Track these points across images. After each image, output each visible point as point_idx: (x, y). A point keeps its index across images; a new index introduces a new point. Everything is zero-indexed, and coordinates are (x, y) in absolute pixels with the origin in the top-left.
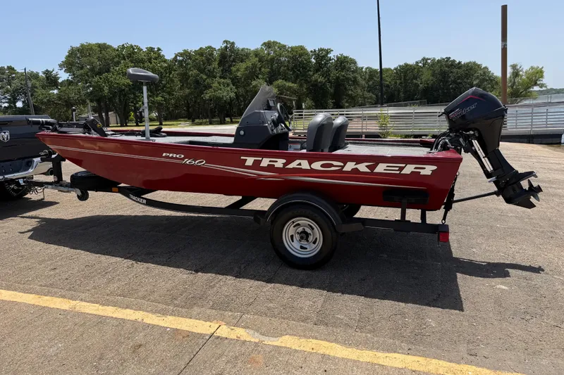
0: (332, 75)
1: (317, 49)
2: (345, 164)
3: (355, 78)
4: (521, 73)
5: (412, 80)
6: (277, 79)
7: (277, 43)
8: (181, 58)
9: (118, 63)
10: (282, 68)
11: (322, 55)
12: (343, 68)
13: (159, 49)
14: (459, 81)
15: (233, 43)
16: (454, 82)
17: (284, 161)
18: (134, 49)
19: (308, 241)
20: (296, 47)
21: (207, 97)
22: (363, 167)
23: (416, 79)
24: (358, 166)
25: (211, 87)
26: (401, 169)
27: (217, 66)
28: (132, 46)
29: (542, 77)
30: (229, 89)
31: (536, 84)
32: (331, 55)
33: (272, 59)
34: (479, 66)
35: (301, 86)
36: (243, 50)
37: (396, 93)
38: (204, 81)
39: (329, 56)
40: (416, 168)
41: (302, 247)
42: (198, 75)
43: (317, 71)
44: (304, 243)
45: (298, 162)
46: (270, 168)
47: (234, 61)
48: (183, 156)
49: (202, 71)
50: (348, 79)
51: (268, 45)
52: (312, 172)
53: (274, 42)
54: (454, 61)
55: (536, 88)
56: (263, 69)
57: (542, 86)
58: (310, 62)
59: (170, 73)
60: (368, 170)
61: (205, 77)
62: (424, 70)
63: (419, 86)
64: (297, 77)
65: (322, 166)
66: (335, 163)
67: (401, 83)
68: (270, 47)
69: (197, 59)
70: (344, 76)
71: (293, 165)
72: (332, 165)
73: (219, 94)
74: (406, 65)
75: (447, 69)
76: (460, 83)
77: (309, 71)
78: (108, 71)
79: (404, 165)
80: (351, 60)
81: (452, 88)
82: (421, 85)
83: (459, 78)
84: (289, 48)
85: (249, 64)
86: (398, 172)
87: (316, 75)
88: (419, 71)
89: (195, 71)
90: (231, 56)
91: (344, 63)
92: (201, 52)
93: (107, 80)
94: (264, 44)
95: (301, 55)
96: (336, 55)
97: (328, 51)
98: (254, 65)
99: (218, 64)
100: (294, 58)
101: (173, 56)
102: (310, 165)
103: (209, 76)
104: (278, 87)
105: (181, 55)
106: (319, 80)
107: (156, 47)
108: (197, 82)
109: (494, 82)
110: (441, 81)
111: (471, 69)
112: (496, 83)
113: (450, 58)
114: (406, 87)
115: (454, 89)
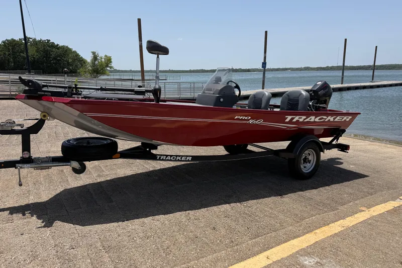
4: (98, 58)
5: (19, 53)
14: (58, 58)
16: (55, 59)
17: (305, 117)
24: (331, 118)
26: (343, 118)
29: (111, 62)
31: (108, 66)
34: (70, 50)
37: (7, 62)
40: (346, 118)
41: (304, 167)
45: (311, 117)
46: (297, 122)
48: (250, 118)
54: (53, 43)
55: (108, 69)
57: (111, 67)
65: (319, 119)
66: (325, 117)
67: (9, 54)
71: (308, 120)
72: (323, 118)
74: (13, 40)
75: (49, 48)
76: (59, 60)
81: (54, 63)
83: (58, 56)
86: (341, 120)
109: (82, 62)
110: (44, 57)
111: (66, 51)
112: (84, 63)
113: (49, 40)
114: (14, 58)
115: (55, 64)
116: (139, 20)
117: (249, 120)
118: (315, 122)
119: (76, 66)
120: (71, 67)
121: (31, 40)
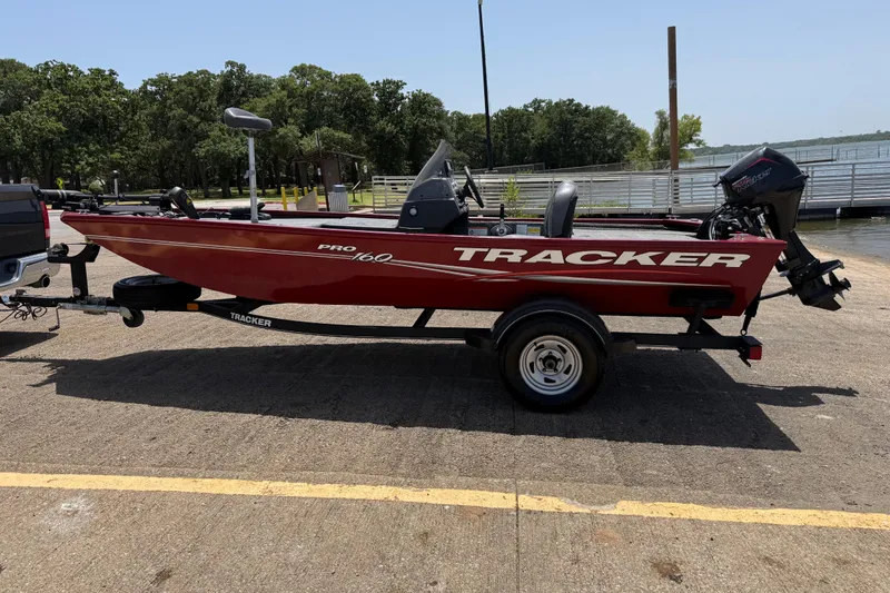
0: (406, 122)
1: (381, 81)
2: (618, 256)
3: (441, 128)
5: (519, 132)
6: (319, 127)
7: (316, 68)
8: (154, 88)
9: (37, 96)
10: (326, 109)
11: (390, 90)
12: (424, 112)
13: (112, 73)
14: (587, 134)
15: (242, 68)
16: (580, 136)
17: (525, 252)
18: (67, 71)
19: (556, 370)
20: (348, 77)
21: (202, 152)
22: (645, 259)
23: (525, 131)
24: (638, 258)
25: (208, 137)
26: (701, 259)
27: (215, 103)
28: (63, 66)
29: (699, 130)
30: (238, 140)
31: (691, 141)
32: (404, 91)
33: (310, 93)
34: (613, 113)
35: (357, 137)
36: (259, 77)
37: (498, 151)
38: (196, 127)
39: (400, 92)
40: (721, 258)
41: (547, 380)
42: (185, 117)
43: (383, 114)
44: (550, 373)
45: (546, 253)
46: (501, 263)
47: (244, 94)
48: (354, 249)
49: (191, 110)
50: (432, 129)
51: (301, 71)
52: (567, 268)
53: (311, 67)
54: (579, 105)
55: (691, 146)
56: (295, 110)
57: (700, 142)
58: (372, 100)
59: (134, 113)
60: (653, 263)
61: (196, 120)
62: (536, 118)
63: (529, 142)
64: (352, 122)
65: (583, 258)
66: (603, 254)
67: (504, 137)
68: (304, 75)
69: (182, 91)
70: (425, 124)
71: (539, 258)
73: (221, 146)
74: (511, 110)
75: (569, 116)
76: (588, 137)
77: (369, 114)
78: (19, 107)
79: (705, 255)
80: (436, 100)
81: (578, 146)
82: (533, 141)
83: (587, 130)
84: (336, 76)
85: (273, 101)
86: (695, 265)
87: (382, 122)
88: (529, 120)
89: (180, 111)
90: (238, 87)
91: (423, 104)
92: (188, 80)
93: (19, 123)
94: (295, 69)
95: (356, 90)
96: (410, 91)
97: (399, 85)
98: (280, 103)
99: (218, 99)
100: (345, 94)
101: (141, 84)
102: (565, 256)
103: (203, 119)
104: (323, 138)
105: (154, 82)
106: (387, 129)
107: (106, 68)
108: (183, 128)
109: (636, 136)
110: (562, 135)
111: (604, 117)
112: (639, 138)
113: (573, 100)
114: (511, 143)
115: (580, 146)
116: (672, 31)
117: (354, 253)
118: (567, 266)
119: (622, 147)
120: (610, 151)
121: (543, 104)
